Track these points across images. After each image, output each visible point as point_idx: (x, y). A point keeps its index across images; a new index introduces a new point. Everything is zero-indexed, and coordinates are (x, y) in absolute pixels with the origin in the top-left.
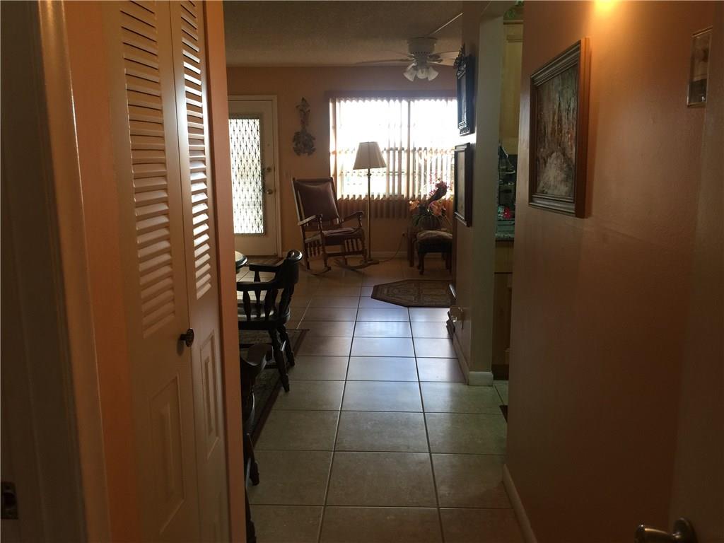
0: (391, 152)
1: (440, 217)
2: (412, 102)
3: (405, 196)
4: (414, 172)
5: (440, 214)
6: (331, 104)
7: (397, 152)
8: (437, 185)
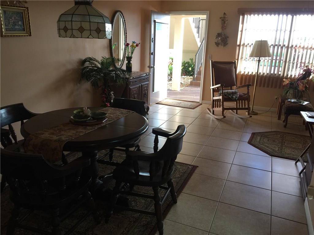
0: (276, 47)
1: (303, 91)
2: (295, 16)
3: (282, 75)
4: (290, 60)
5: (304, 89)
6: (241, 17)
7: (280, 47)
8: (304, 71)
